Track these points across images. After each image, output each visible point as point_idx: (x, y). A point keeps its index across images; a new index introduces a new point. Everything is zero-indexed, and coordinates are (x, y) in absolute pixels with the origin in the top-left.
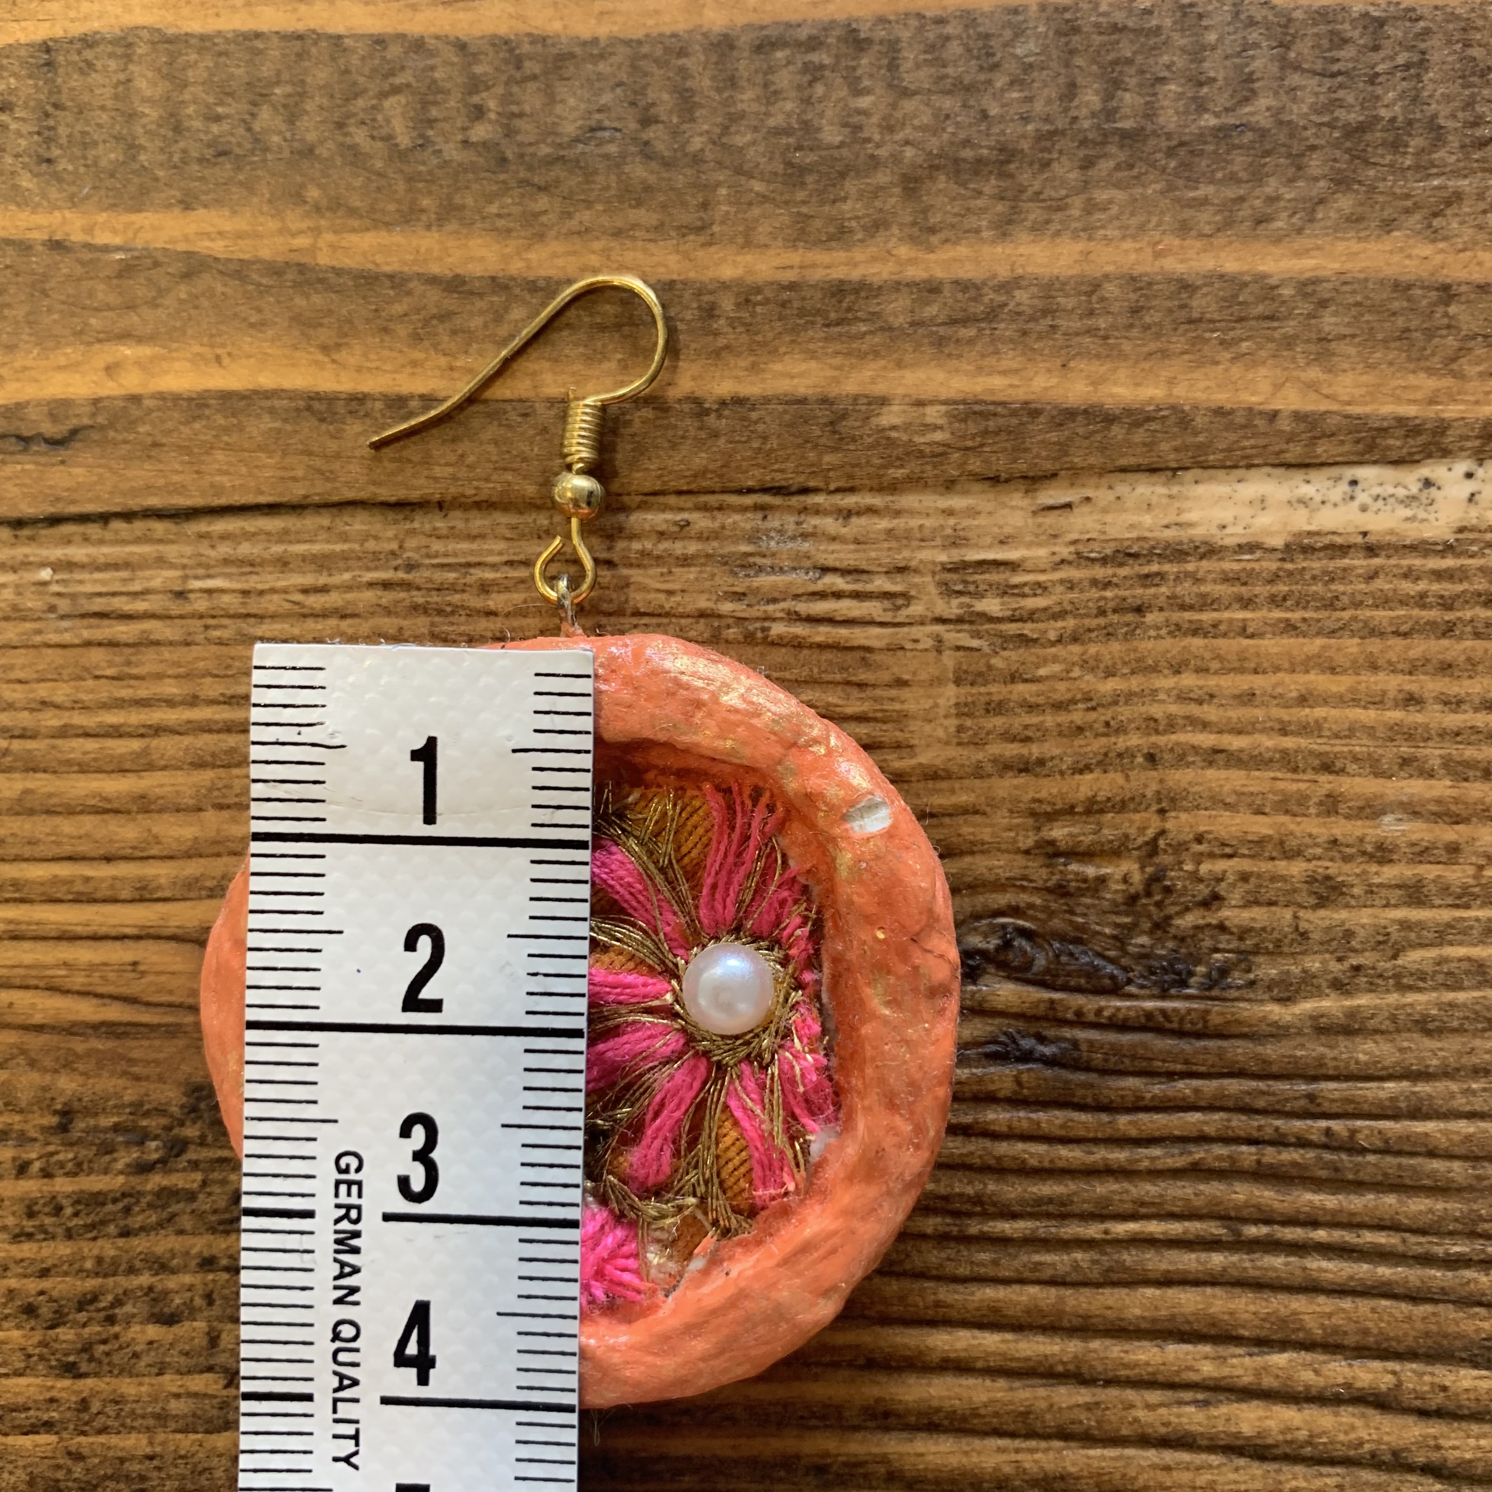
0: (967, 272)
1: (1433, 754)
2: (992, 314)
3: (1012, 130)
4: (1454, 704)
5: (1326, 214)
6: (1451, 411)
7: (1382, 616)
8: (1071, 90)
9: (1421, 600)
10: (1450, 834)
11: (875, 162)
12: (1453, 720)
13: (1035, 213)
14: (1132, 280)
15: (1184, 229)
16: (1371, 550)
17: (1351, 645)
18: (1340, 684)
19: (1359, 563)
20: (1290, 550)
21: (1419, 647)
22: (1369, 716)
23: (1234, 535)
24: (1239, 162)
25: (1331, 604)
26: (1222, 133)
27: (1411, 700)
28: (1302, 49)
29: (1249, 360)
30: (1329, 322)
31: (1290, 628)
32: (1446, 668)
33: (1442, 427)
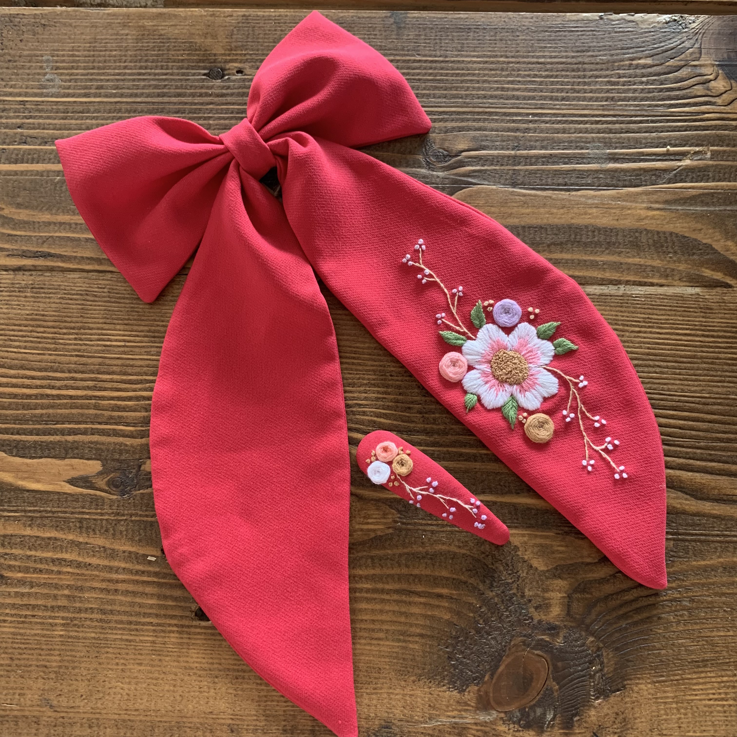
0: (556, 257)
1: (620, 322)
2: (559, 263)
3: (562, 240)
4: (623, 316)
5: (605, 253)
6: (622, 278)
7: (612, 304)
8: (570, 235)
9: (618, 303)
10: (623, 333)
11: (544, 243)
12: (622, 318)
13: (565, 251)
14: (578, 260)
15: (585, 253)
16: (611, 296)
17: (608, 308)
18: (607, 313)
19: (609, 297)
20: (600, 295)
21: (618, 309)
22: (611, 317)
23: (592, 293)
24: (593, 245)
25: (605, 302)
26: (591, 242)
27: (616, 315)
28: (602, 232)
29: (594, 271)
30: (605, 266)
31: (600, 305)
32: (621, 312)
33: (621, 281)
